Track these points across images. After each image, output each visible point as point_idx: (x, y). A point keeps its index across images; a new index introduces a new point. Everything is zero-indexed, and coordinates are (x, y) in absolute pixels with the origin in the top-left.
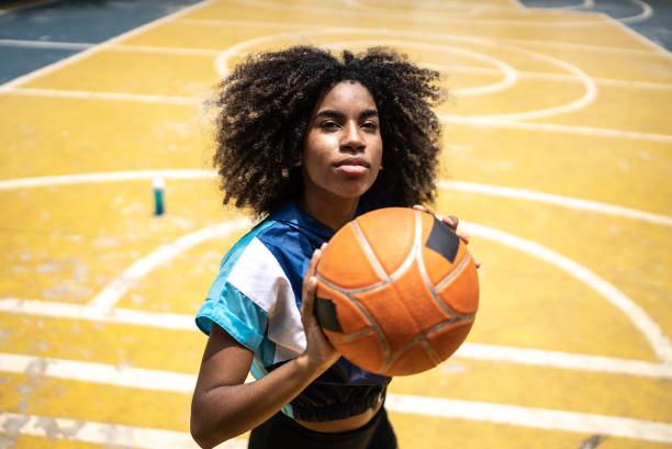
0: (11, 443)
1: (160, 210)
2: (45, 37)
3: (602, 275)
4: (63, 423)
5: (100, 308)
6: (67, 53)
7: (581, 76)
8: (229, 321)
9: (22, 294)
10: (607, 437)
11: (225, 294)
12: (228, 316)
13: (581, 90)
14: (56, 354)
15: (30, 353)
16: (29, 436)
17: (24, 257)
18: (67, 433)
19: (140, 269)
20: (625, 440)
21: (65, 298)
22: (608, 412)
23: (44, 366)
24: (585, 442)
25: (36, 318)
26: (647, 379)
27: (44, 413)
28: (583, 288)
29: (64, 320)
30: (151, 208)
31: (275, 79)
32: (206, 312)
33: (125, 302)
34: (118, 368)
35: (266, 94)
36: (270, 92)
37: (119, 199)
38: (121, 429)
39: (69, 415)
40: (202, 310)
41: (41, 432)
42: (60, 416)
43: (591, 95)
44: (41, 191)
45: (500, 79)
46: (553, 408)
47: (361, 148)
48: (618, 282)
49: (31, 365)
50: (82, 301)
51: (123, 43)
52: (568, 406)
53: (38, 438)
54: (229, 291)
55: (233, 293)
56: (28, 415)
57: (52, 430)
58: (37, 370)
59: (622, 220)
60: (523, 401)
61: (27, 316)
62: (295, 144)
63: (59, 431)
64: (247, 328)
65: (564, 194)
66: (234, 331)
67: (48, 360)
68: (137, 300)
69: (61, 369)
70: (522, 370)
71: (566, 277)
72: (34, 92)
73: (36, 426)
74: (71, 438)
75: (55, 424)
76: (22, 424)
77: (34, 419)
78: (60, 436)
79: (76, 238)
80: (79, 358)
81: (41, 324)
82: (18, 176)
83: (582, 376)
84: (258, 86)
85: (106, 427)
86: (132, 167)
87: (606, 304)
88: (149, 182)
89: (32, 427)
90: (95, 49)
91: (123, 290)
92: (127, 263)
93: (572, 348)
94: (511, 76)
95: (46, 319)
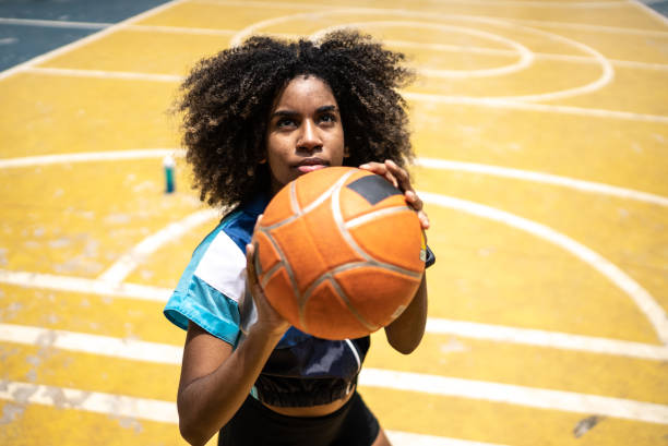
0: (19, 411)
1: (170, 188)
2: (65, 17)
3: (609, 257)
4: (70, 393)
5: (109, 283)
6: (85, 33)
7: (599, 58)
8: (198, 313)
9: (33, 269)
10: (604, 418)
11: (192, 287)
12: (197, 308)
13: (597, 71)
14: (66, 326)
15: (41, 324)
16: (37, 405)
17: (37, 232)
18: (73, 403)
19: (149, 245)
20: (622, 421)
21: (76, 273)
22: (607, 393)
23: (53, 338)
24: (582, 422)
25: (47, 292)
26: (648, 362)
27: (52, 383)
28: (588, 269)
29: (73, 294)
30: (163, 186)
31: (229, 84)
32: (174, 305)
33: (133, 277)
34: (124, 341)
35: (222, 101)
36: (226, 99)
37: (132, 177)
38: (125, 399)
39: (76, 385)
40: (170, 302)
41: (48, 401)
42: (68, 386)
43: (608, 76)
44: (57, 168)
45: (515, 60)
46: (550, 387)
47: (318, 147)
48: (624, 264)
49: (41, 338)
50: (93, 276)
51: (141, 23)
52: (567, 387)
53: (45, 407)
54: (197, 285)
55: (200, 286)
56: (38, 383)
57: (59, 399)
58: (46, 342)
59: (631, 202)
60: (521, 381)
61: (38, 289)
62: (257, 145)
63: (65, 400)
64: (218, 319)
65: (575, 176)
66: (203, 323)
67: (57, 332)
68: (146, 275)
69: (69, 341)
70: (521, 350)
71: (572, 259)
72: (51, 71)
73: (45, 395)
74: (77, 408)
75: (62, 393)
76: (31, 393)
77: (43, 389)
78: (66, 405)
79: (88, 215)
80: (87, 330)
81: (52, 298)
82: (33, 153)
83: (582, 358)
84: (213, 93)
85: (112, 398)
86: (145, 146)
87: (612, 286)
88: (160, 160)
89: (41, 396)
90: (112, 29)
91: (133, 265)
92: (137, 239)
93: (574, 330)
94: (527, 57)
95: (58, 293)
